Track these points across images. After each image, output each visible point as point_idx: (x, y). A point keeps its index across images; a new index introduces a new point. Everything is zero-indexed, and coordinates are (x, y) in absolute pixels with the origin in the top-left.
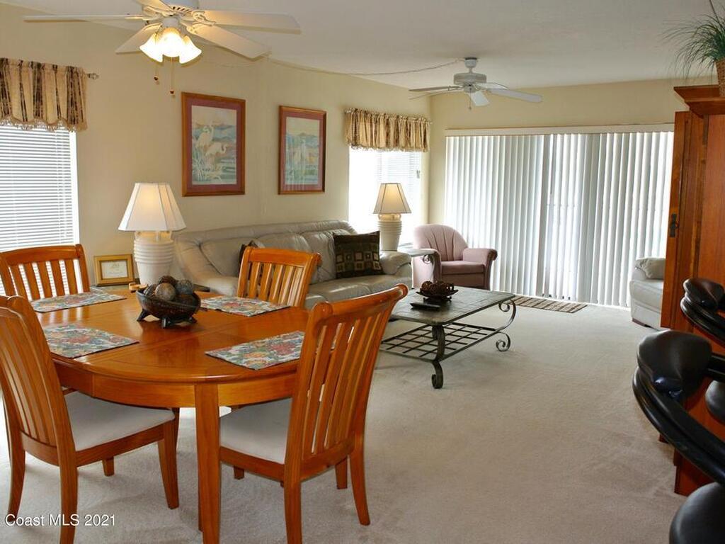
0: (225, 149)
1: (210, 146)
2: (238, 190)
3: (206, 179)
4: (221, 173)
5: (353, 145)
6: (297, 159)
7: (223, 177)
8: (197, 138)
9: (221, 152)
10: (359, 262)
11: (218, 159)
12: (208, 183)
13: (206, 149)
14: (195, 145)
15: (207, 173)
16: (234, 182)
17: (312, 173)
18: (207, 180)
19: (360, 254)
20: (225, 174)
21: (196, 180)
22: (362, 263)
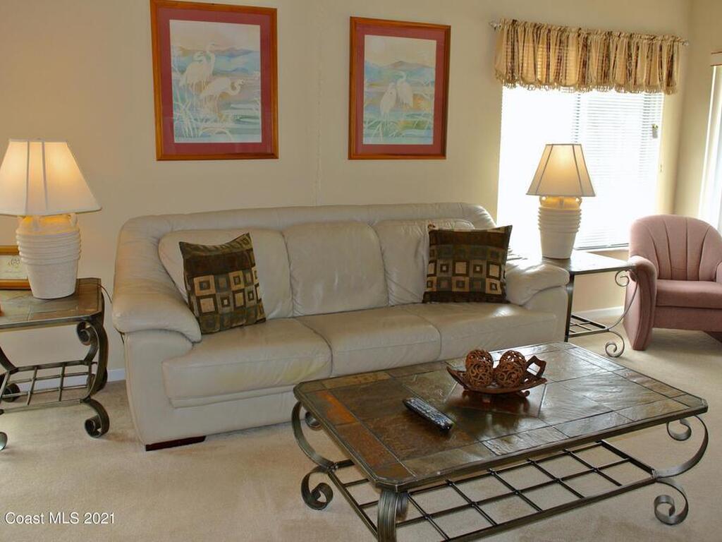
0: (238, 88)
1: (208, 83)
2: (265, 150)
3: (201, 133)
4: (231, 125)
5: (508, 81)
6: (387, 104)
7: (232, 131)
8: (183, 72)
9: (232, 93)
10: (462, 279)
11: (224, 102)
12: (206, 140)
13: (200, 87)
14: (178, 81)
15: (202, 125)
16: (257, 138)
17: (418, 126)
18: (202, 136)
19: (464, 264)
20: (238, 126)
21: (181, 136)
22: (467, 279)
